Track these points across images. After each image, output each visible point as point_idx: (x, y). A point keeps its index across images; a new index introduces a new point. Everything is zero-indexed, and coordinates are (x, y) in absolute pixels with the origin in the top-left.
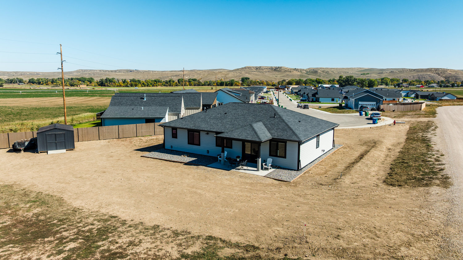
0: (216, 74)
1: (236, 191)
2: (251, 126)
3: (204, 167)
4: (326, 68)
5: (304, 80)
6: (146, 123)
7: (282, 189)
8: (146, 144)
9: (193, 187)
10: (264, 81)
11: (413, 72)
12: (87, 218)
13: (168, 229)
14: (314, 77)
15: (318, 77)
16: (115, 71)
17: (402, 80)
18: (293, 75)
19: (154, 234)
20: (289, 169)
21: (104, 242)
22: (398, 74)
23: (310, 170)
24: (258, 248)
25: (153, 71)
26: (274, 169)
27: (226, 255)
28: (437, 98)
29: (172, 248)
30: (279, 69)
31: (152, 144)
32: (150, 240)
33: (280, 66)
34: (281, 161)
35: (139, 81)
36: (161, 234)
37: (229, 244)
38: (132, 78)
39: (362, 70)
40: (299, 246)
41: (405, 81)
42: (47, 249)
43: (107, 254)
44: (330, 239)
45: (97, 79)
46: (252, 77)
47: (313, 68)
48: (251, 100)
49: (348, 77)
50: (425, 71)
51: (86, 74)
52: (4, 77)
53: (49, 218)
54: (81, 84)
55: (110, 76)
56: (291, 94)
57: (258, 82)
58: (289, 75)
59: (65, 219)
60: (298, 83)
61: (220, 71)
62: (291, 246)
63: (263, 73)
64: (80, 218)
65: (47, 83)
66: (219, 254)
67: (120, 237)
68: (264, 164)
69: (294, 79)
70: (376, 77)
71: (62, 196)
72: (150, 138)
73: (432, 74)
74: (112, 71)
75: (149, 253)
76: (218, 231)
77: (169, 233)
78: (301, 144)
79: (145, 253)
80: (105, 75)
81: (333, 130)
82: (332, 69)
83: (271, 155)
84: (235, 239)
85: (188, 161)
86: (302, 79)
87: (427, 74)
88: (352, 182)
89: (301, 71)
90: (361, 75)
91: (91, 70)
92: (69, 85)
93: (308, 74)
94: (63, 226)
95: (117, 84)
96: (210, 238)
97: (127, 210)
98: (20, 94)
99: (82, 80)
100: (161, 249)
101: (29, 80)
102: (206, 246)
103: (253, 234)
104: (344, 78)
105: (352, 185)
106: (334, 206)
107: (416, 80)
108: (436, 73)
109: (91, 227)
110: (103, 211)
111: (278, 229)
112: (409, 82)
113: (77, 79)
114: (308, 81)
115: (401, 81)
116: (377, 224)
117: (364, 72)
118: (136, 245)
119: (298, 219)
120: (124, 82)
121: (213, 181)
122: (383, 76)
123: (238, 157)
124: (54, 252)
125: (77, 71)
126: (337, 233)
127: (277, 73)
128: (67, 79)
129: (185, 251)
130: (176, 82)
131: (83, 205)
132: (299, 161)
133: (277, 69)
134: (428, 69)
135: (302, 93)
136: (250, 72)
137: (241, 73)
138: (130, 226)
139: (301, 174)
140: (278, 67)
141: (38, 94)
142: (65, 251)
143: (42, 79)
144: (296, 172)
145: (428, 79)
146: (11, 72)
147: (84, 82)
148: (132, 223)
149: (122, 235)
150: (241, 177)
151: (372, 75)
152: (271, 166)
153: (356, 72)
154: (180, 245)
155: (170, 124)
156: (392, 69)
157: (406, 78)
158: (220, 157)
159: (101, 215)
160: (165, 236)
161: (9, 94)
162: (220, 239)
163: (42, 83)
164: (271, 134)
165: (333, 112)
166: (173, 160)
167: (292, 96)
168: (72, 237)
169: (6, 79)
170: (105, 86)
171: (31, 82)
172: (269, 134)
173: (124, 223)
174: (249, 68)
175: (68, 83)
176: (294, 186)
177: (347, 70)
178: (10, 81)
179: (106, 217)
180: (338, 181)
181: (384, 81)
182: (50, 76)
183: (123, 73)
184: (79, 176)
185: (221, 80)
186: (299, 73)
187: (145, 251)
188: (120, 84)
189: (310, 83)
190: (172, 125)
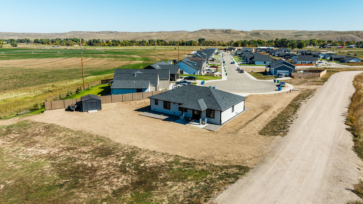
0: (179, 35)
1: (188, 136)
2: (197, 101)
3: (173, 122)
4: (267, 30)
5: (248, 41)
6: (137, 92)
7: (210, 135)
8: (139, 106)
9: (168, 133)
10: (217, 41)
11: (337, 34)
12: (124, 147)
13: (160, 152)
14: (256, 38)
15: (260, 39)
16: (100, 33)
17: (328, 41)
18: (239, 37)
19: (154, 154)
20: (215, 124)
21: (135, 157)
22: (325, 36)
23: (226, 125)
24: (195, 160)
25: (129, 33)
26: (208, 124)
27: (183, 162)
28: (346, 61)
29: (162, 159)
30: (228, 31)
31: (143, 106)
32: (153, 156)
33: (229, 29)
34: (212, 120)
35: (119, 42)
36: (157, 154)
37: (184, 158)
38: (113, 38)
39: (296, 32)
40: (210, 159)
41: (329, 42)
42: (114, 159)
43: (138, 161)
44: (223, 157)
45: (87, 39)
46: (207, 38)
47: (256, 30)
48: (203, 68)
49: (283, 39)
50: (348, 33)
51: (77, 35)
52: (15, 38)
53: (108, 147)
54: (74, 44)
55: (96, 37)
56: (235, 55)
57: (211, 42)
58: (237, 36)
59: (115, 148)
60: (243, 44)
61: (182, 33)
62: (207, 159)
63: (216, 35)
64: (121, 147)
65: (49, 43)
66: (180, 161)
67: (141, 155)
68: (203, 121)
69: (239, 40)
70: (306, 38)
71: (108, 137)
72: (141, 101)
73: (353, 36)
74: (97, 33)
75: (154, 161)
76: (180, 153)
77: (160, 154)
78: (222, 112)
79: (152, 161)
80: (92, 36)
81: (244, 101)
82: (272, 32)
83: (207, 116)
84: (186, 156)
85: (164, 118)
86: (246, 40)
87: (349, 36)
88: (244, 132)
89: (246, 33)
90: (295, 36)
91: (81, 32)
92: (65, 45)
93: (252, 35)
94: (115, 151)
95: (102, 44)
96: (177, 156)
97: (140, 144)
98: (32, 54)
99: (76, 41)
100: (158, 160)
101: (34, 40)
102: (175, 159)
103: (193, 155)
104: (280, 40)
105: (244, 134)
106: (230, 144)
107: (338, 41)
108: (357, 35)
109: (127, 151)
110: (130, 144)
111: (204, 153)
112: (332, 43)
113: (71, 39)
114: (251, 42)
115: (326, 42)
116: (244, 152)
117: (297, 34)
118: (148, 158)
119: (213, 149)
120: (107, 42)
121: (177, 130)
122: (312, 38)
123: (190, 118)
124: (117, 160)
125: (70, 33)
126: (226, 155)
127: (227, 34)
128: (63, 40)
129: (167, 160)
130: (147, 42)
131: (120, 141)
132: (221, 121)
133: (227, 31)
134: (350, 31)
135: (243, 55)
136: (206, 34)
137: (198, 35)
138: (143, 151)
139: (221, 127)
140: (228, 30)
141: (45, 54)
142: (121, 160)
143: (44, 40)
144: (219, 126)
145: (350, 40)
146: (19, 33)
147: (76, 42)
148: (144, 150)
149: (141, 154)
150: (191, 128)
151: (303, 37)
152: (207, 122)
153: (291, 34)
154: (165, 158)
155: (154, 97)
156: (320, 31)
157: (331, 40)
158: (181, 117)
159: (130, 146)
160: (159, 155)
161: (25, 54)
162: (181, 156)
163: (44, 43)
164: (207, 106)
165: (258, 78)
166: (156, 118)
167: (236, 58)
168: (121, 155)
169: (17, 39)
170: (93, 45)
171: (36, 42)
172: (206, 106)
173: (141, 150)
174: (205, 30)
175: (64, 43)
176: (216, 133)
177: (283, 32)
178: (20, 41)
179: (132, 147)
180: (237, 131)
181: (312, 42)
182: (49, 37)
183: (106, 35)
184: (111, 127)
185: (183, 40)
186: (245, 35)
187: (152, 160)
188: (104, 44)
189: (253, 43)
190: (155, 98)
